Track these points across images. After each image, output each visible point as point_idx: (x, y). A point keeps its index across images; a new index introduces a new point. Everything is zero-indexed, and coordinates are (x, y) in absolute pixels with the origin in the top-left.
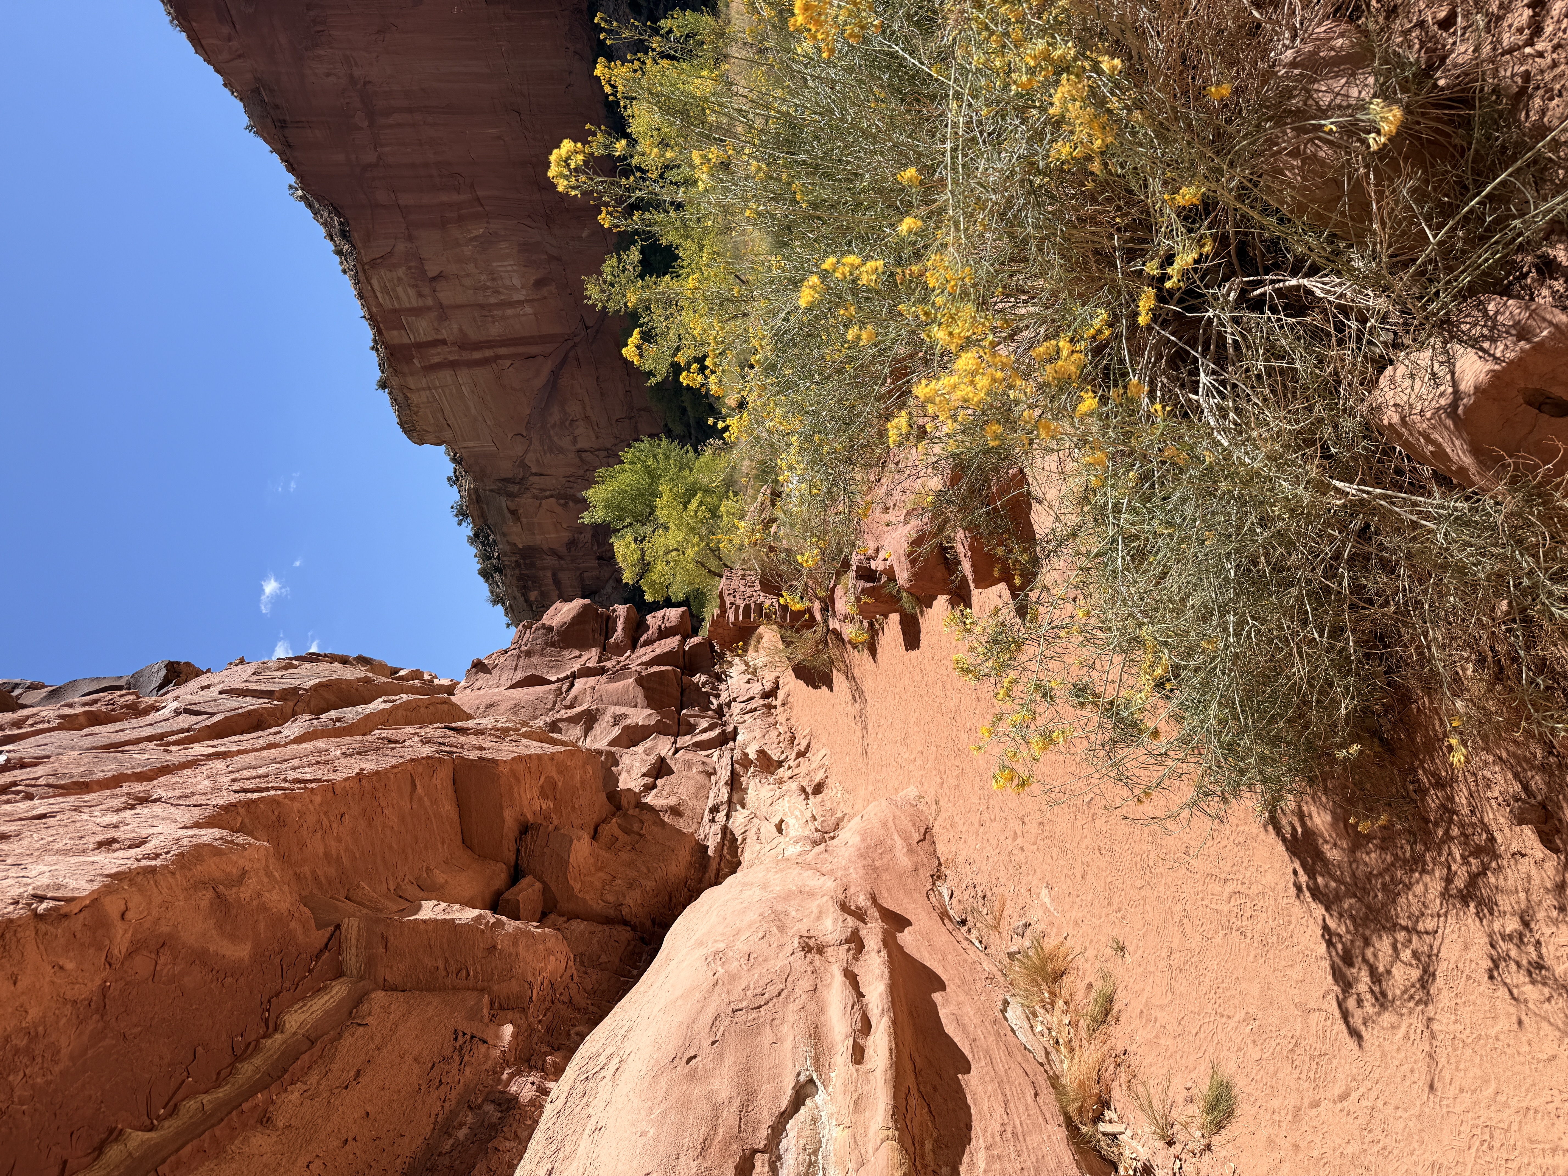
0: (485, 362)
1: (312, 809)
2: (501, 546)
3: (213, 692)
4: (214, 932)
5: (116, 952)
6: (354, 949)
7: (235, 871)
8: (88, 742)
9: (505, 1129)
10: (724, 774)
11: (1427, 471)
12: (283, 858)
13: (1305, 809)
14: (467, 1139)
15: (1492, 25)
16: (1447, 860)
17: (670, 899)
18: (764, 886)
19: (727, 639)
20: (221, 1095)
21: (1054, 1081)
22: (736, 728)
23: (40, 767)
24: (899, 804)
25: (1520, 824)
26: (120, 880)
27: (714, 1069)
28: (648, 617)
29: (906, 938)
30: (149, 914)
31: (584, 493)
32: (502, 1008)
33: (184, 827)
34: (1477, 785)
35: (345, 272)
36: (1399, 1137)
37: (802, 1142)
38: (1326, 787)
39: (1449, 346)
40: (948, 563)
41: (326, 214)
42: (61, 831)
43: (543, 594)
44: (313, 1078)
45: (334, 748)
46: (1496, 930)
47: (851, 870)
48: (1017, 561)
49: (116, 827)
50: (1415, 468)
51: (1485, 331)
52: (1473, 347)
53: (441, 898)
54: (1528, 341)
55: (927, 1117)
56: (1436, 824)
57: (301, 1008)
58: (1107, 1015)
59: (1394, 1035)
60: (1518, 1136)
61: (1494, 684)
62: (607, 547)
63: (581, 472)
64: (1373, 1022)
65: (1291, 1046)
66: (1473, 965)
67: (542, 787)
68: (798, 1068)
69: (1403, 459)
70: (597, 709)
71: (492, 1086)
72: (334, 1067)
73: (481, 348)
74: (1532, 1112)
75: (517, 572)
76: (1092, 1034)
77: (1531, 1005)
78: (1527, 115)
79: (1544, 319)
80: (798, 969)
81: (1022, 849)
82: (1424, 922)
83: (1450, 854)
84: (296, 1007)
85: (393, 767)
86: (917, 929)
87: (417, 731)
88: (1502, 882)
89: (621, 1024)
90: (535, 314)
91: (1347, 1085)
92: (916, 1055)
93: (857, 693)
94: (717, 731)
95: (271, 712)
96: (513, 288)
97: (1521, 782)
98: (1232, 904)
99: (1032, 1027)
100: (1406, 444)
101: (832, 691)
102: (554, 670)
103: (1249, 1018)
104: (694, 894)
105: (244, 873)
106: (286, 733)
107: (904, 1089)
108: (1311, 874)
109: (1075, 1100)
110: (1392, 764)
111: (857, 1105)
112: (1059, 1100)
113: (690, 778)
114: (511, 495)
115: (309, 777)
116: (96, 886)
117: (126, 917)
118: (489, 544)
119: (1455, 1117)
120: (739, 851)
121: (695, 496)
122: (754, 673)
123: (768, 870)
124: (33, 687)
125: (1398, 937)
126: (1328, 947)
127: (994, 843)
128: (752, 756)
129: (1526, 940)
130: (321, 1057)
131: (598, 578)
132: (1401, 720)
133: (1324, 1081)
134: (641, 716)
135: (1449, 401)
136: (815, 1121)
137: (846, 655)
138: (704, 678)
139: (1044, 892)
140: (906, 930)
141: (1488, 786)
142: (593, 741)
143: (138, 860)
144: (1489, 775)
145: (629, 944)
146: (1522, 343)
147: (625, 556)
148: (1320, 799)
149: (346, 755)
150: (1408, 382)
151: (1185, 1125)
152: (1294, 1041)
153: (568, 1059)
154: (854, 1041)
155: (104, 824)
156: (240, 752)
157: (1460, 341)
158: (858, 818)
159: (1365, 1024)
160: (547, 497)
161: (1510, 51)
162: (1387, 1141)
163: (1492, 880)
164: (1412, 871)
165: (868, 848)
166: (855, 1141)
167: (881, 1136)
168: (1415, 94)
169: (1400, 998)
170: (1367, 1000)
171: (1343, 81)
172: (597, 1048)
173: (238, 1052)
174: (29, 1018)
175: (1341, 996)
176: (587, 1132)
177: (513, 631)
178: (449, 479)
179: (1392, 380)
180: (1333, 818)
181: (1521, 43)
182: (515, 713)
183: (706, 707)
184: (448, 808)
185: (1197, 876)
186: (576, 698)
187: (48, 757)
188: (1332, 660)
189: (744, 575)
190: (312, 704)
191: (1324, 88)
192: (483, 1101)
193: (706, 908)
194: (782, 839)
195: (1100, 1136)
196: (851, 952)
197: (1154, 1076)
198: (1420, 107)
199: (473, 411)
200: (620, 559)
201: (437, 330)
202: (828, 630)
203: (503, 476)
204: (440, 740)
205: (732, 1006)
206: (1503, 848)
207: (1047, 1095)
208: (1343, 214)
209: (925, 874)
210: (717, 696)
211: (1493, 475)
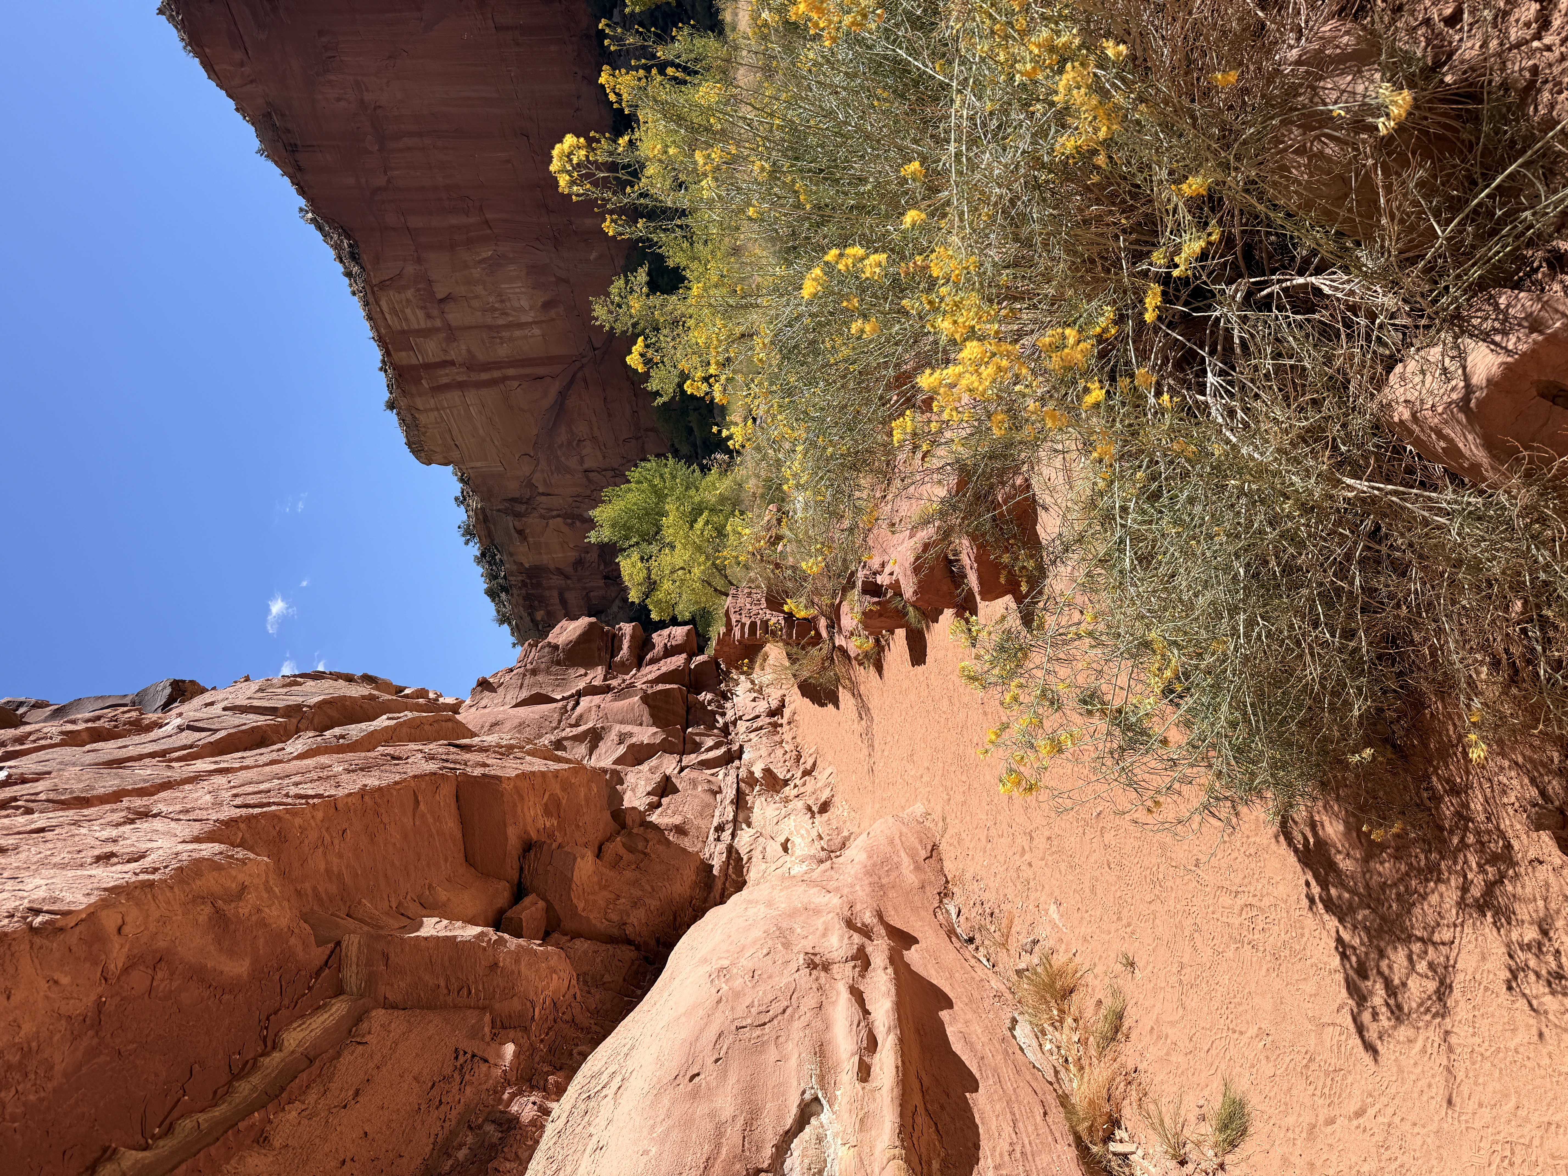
0: (493, 382)
1: (313, 824)
2: (507, 566)
3: (217, 709)
4: (212, 948)
5: (112, 967)
6: (354, 967)
7: (234, 886)
8: (90, 758)
9: (505, 1149)
10: (730, 793)
11: (1439, 468)
12: (284, 874)
13: (1317, 818)
14: (467, 1160)
15: (1499, 20)
16: (1462, 868)
17: (675, 919)
18: (770, 904)
19: (733, 658)
20: (217, 1114)
21: (1064, 1100)
22: (741, 747)
23: (41, 783)
24: (906, 821)
25: (1537, 830)
26: (118, 894)
27: (717, 1087)
28: (654, 635)
29: (913, 956)
30: (146, 928)
31: (590, 513)
32: (504, 1027)
33: (184, 842)
34: (1493, 791)
35: (354, 294)
36: (1418, 1155)
37: (807, 1161)
38: (1338, 795)
39: (1460, 340)
40: (954, 577)
41: (336, 236)
42: (59, 845)
43: (549, 614)
44: (312, 1097)
45: (337, 764)
46: (1514, 939)
47: (858, 888)
48: (1024, 567)
49: (115, 841)
50: (1426, 467)
51: (1497, 325)
52: (1484, 341)
53: (443, 916)
54: (1541, 332)
55: (934, 1136)
56: (1451, 832)
57: (300, 1026)
58: (1117, 1032)
59: (1410, 1049)
60: (1540, 1152)
61: (1510, 687)
62: (614, 567)
63: (588, 492)
64: (1389, 1036)
65: (1305, 1062)
66: (1491, 976)
67: (546, 805)
68: (803, 1086)
69: (1413, 458)
70: (602, 728)
71: (493, 1106)
72: (333, 1086)
73: (490, 369)
74: (1553, 1127)
75: (524, 591)
76: (1101, 1051)
77: (1551, 1017)
78: (1536, 110)
79: (1557, 311)
80: (803, 985)
81: (1030, 865)
82: (1439, 933)
83: (1466, 862)
84: (295, 1025)
85: (396, 783)
86: (924, 946)
87: (421, 747)
88: (1519, 890)
89: (623, 1042)
90: (543, 336)
91: (1363, 1101)
92: (923, 1074)
93: (863, 710)
94: (723, 750)
95: (275, 728)
96: (522, 309)
97: (1537, 787)
98: (1243, 917)
99: (1040, 1045)
100: (1417, 442)
101: (838, 708)
102: (559, 689)
103: (1263, 1033)
104: (698, 914)
105: (244, 888)
106: (289, 749)
107: (911, 1108)
108: (1324, 884)
109: (1084, 1119)
110: (1406, 771)
111: (863, 1123)
112: (1069, 1120)
113: (695, 796)
114: (518, 515)
115: (311, 792)
116: (93, 899)
117: (122, 931)
118: (495, 564)
119: (1475, 1133)
120: (745, 870)
121: (701, 515)
122: (760, 691)
123: (773, 888)
124: (38, 705)
125: (1414, 949)
126: (1342, 959)
127: (1002, 859)
128: (758, 774)
129: (1545, 949)
130: (319, 1076)
131: (604, 598)
132: (1414, 726)
133: (1340, 1096)
134: (646, 734)
135: (1460, 395)
136: (820, 1139)
137: (852, 672)
138: (709, 696)
139: (1053, 908)
140: (913, 948)
141: (1504, 792)
142: (598, 760)
143: (135, 874)
144: (1505, 781)
145: (633, 964)
146: (1535, 335)
147: (631, 575)
148: (1332, 807)
149: (349, 771)
150: (1418, 379)
151: (1198, 1144)
152: (1308, 1057)
153: (569, 1078)
154: (860, 1059)
155: (103, 838)
156: (242, 768)
157: (1471, 336)
158: (864, 835)
159: (1380, 1038)
160: (554, 517)
161: (1518, 46)
162: (1405, 1158)
163: (1510, 888)
164: (1427, 880)
165: (875, 865)
166: (861, 1160)
167: (888, 1155)
168: (1423, 90)
169: (1417, 1011)
170: (1383, 1014)
171: (1350, 78)
172: (599, 1066)
173: (235, 1071)
174: (22, 1033)
175: (1355, 1010)
176: (588, 1151)
177: (519, 650)
178: (456, 499)
179: (1403, 378)
180: (1346, 827)
181: (1528, 37)
182: (519, 732)
183: (711, 725)
184: (451, 825)
185: (1208, 889)
186: (581, 716)
187: (49, 773)
188: (1344, 661)
189: (750, 593)
190: (316, 721)
191: (1329, 86)
192: (484, 1121)
193: (710, 926)
194: (787, 858)
195: (1110, 1156)
196: (857, 969)
197: (1165, 1094)
198: (1428, 102)
199: (481, 432)
200: (626, 578)
201: (445, 351)
202: (834, 647)
203: (510, 496)
204: (444, 757)
205: (736, 1023)
206: (1520, 855)
207: (1057, 1115)
208: (1350, 210)
209: (932, 892)
210: (723, 714)
211: (1507, 469)
